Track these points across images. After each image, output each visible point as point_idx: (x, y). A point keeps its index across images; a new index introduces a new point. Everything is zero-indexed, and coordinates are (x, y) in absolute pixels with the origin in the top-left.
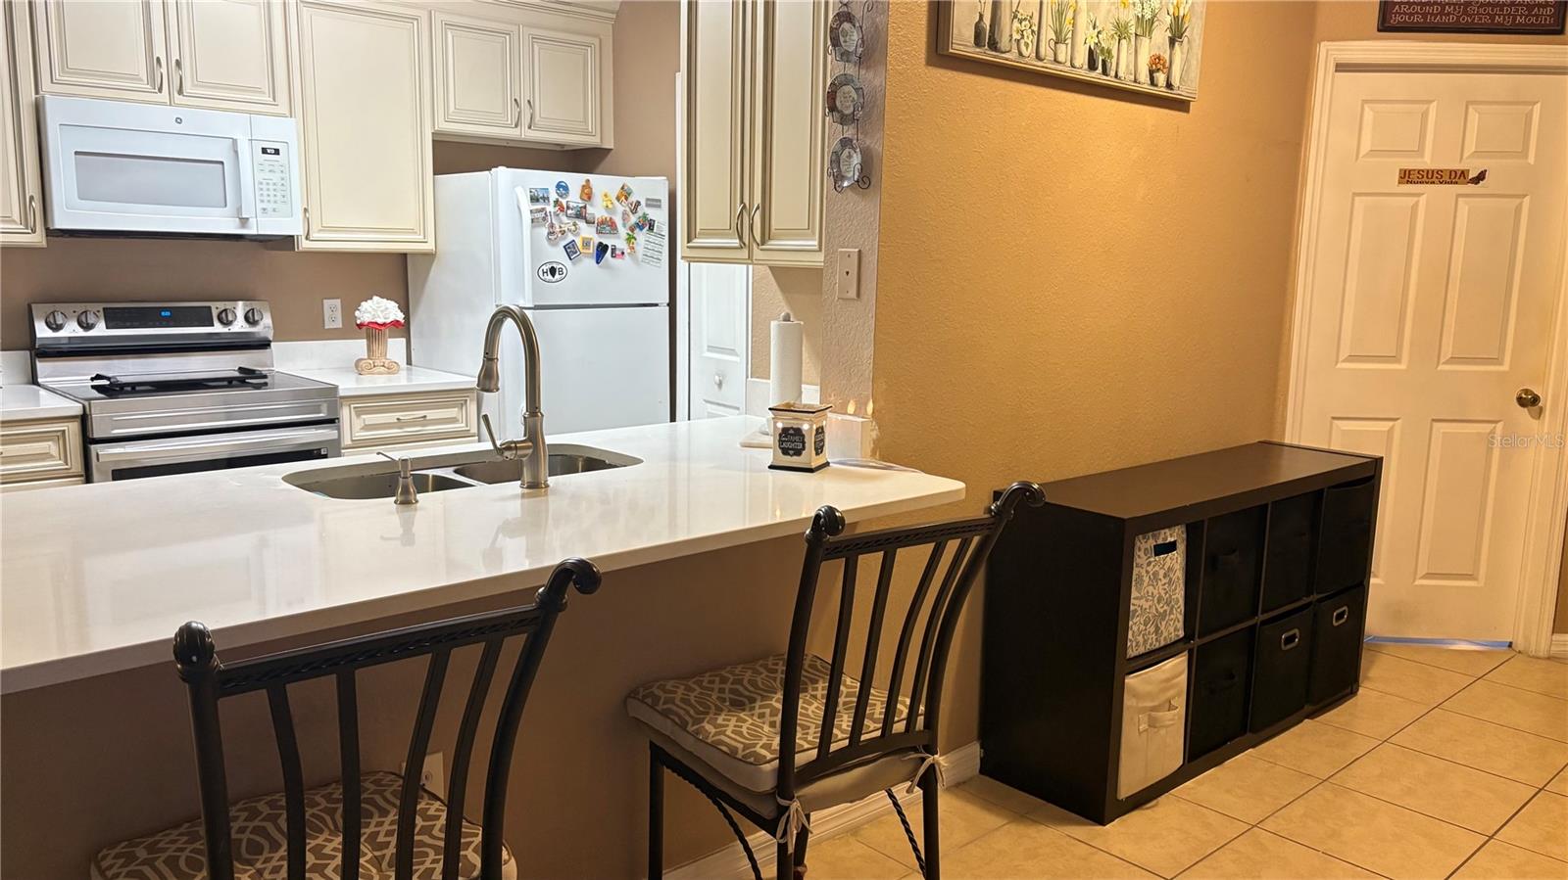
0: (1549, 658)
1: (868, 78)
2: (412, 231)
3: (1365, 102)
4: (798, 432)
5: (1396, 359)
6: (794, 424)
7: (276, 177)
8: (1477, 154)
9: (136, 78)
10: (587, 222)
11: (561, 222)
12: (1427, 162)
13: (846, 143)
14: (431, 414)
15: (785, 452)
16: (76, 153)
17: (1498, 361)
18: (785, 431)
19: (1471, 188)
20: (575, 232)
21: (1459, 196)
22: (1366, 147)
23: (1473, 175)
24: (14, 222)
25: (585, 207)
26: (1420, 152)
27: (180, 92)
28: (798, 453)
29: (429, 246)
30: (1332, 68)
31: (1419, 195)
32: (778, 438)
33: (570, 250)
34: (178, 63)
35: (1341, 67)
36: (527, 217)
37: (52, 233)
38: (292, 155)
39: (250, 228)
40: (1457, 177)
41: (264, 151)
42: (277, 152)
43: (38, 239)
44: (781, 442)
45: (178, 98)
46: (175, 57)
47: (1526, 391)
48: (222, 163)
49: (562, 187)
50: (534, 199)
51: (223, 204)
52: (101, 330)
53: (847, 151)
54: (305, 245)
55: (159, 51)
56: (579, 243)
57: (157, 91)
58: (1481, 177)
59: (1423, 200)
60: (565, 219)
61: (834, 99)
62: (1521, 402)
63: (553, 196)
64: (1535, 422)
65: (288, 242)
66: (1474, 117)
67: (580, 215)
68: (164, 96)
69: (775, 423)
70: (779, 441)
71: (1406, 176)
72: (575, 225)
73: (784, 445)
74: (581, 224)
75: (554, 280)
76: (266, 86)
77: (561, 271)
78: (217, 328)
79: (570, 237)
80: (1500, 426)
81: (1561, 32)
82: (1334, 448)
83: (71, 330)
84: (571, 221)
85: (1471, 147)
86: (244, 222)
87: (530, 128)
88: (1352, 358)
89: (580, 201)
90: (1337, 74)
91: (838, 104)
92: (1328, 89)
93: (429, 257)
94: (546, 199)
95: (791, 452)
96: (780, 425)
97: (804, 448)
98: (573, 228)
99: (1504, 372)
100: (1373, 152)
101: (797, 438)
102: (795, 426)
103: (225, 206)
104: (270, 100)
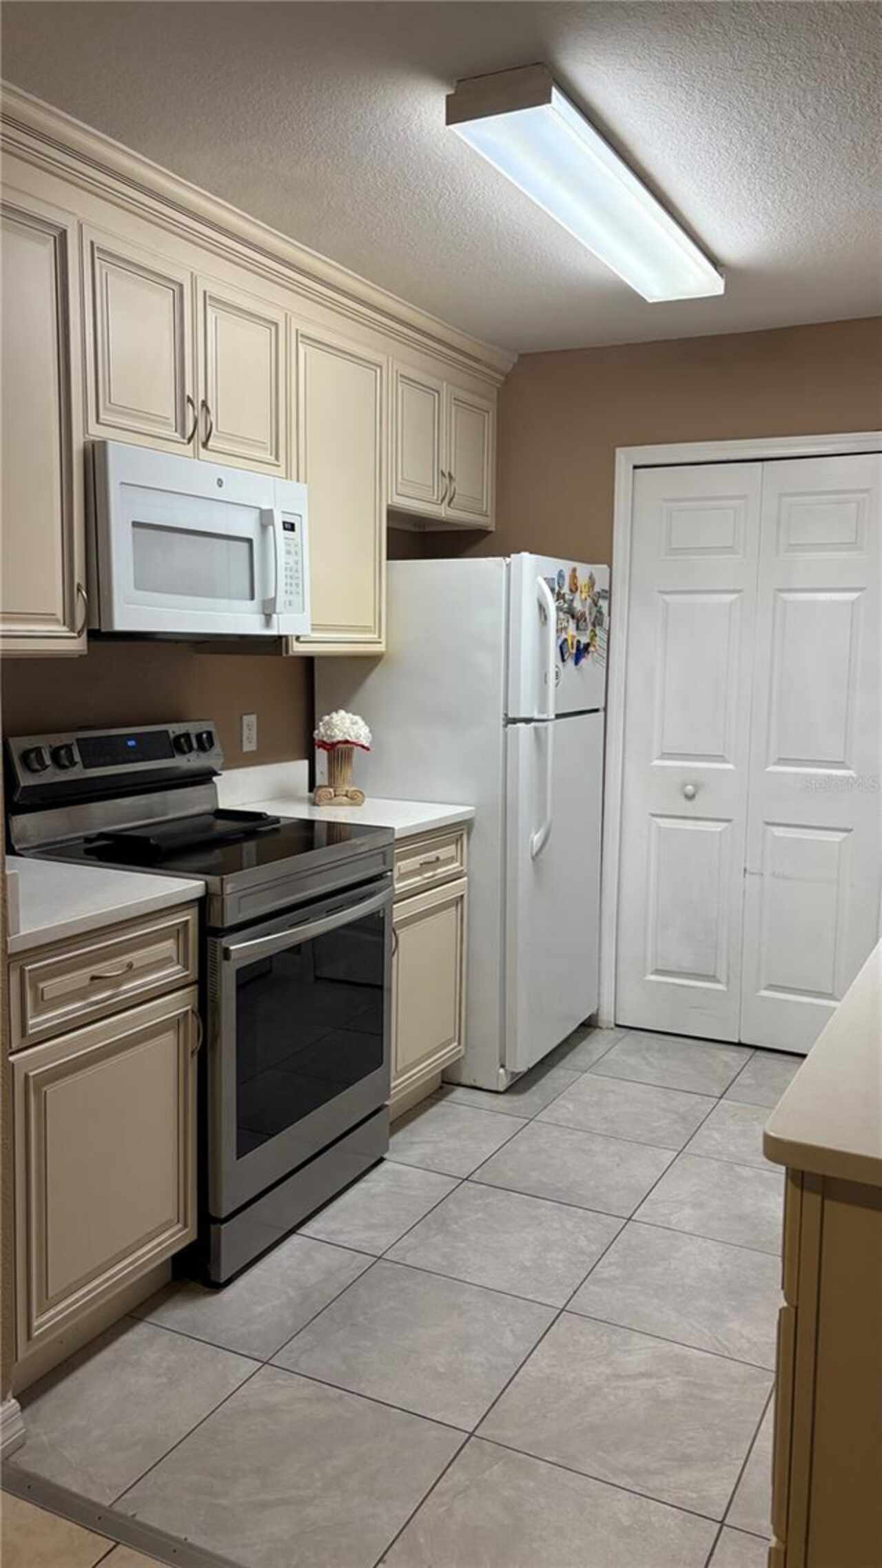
2: (365, 629)
7: (291, 560)
9: (163, 421)
10: (573, 618)
14: (441, 854)
16: (136, 524)
20: (567, 629)
25: (572, 601)
27: (205, 445)
29: (378, 648)
33: (564, 650)
34: (204, 404)
38: (305, 532)
39: (273, 627)
41: (284, 526)
42: (293, 527)
43: (77, 645)
46: (202, 398)
48: (250, 541)
49: (561, 578)
51: (251, 596)
52: (76, 770)
54: (298, 648)
55: (189, 392)
56: (569, 642)
57: (186, 441)
60: (561, 615)
63: (557, 587)
67: (570, 609)
68: (190, 448)
72: (568, 621)
76: (270, 444)
78: (178, 759)
79: (564, 635)
83: (49, 774)
84: (566, 617)
86: (268, 618)
87: (449, 504)
89: (570, 593)
98: (567, 625)
103: (252, 598)
104: (272, 459)
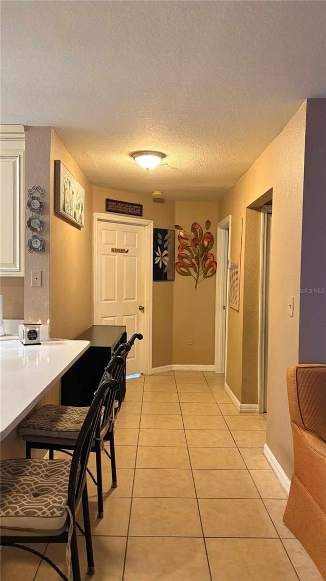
0: (152, 375)
1: (42, 218)
3: (103, 229)
4: (35, 332)
5: (114, 300)
6: (33, 329)
8: (126, 245)
12: (116, 247)
13: (34, 237)
15: (30, 339)
17: (134, 299)
18: (30, 332)
19: (126, 254)
21: (124, 256)
22: (104, 242)
23: (126, 250)
26: (115, 244)
28: (35, 338)
30: (97, 220)
31: (115, 255)
32: (27, 334)
35: (99, 220)
40: (122, 251)
44: (28, 336)
47: (140, 306)
53: (35, 240)
58: (127, 251)
59: (116, 256)
61: (30, 223)
62: (140, 309)
64: (142, 314)
66: (125, 236)
70: (28, 335)
71: (113, 250)
73: (30, 337)
80: (136, 316)
81: (141, 216)
82: (103, 325)
85: (125, 244)
88: (105, 300)
90: (99, 222)
91: (32, 225)
92: (97, 225)
95: (32, 339)
96: (28, 330)
99: (135, 302)
100: (105, 243)
101: (34, 334)
102: (33, 330)
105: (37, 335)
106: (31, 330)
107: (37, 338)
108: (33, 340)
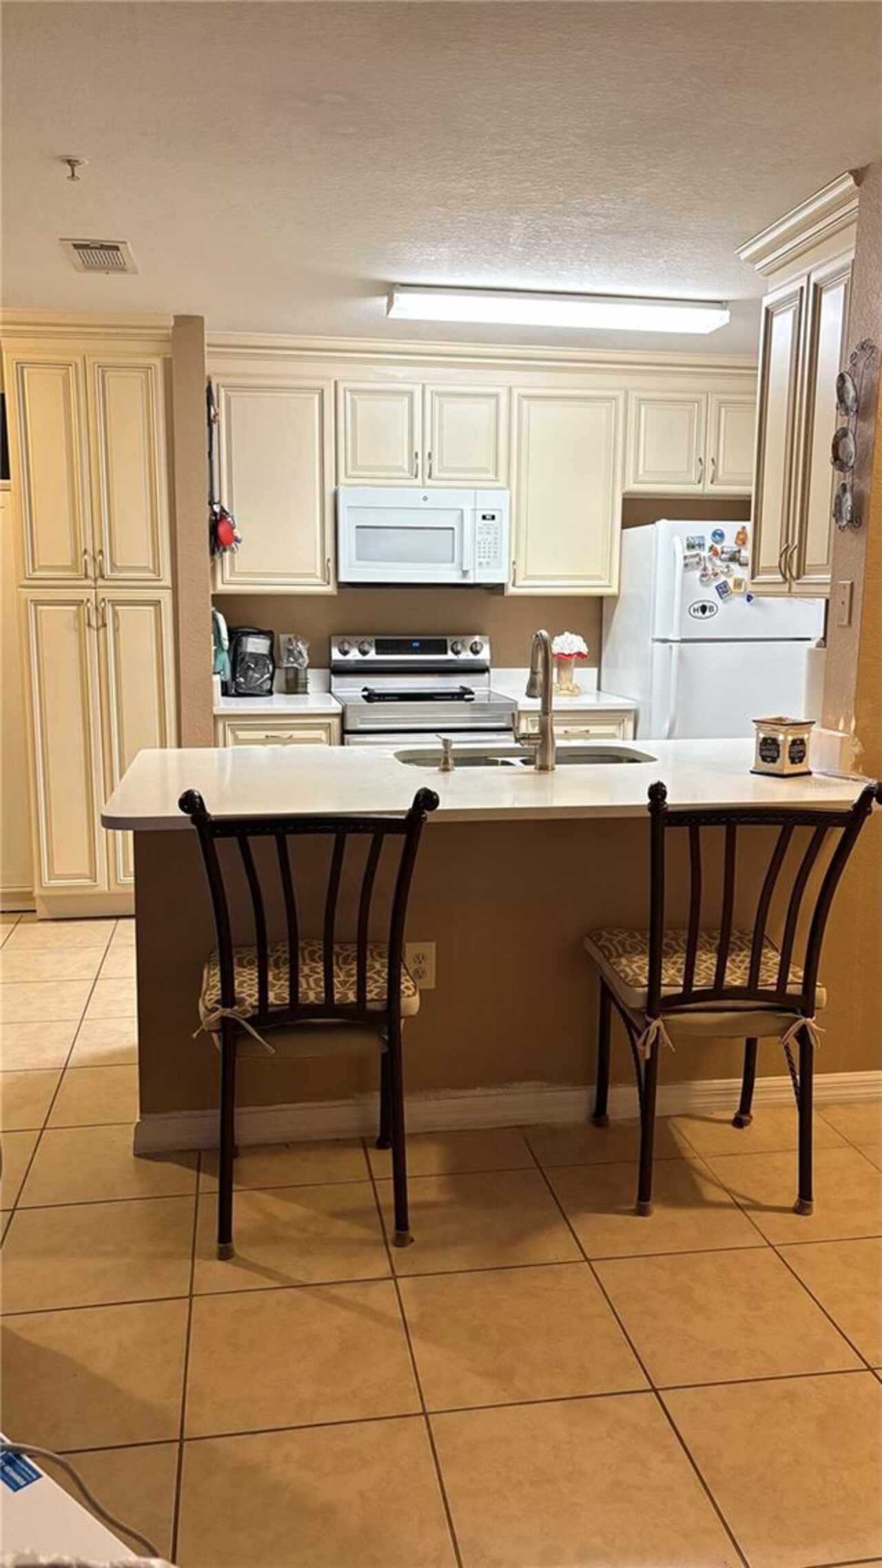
2: (599, 578)
4: (774, 741)
6: (772, 735)
7: (490, 538)
9: (400, 469)
10: (741, 564)
11: (714, 565)
13: (843, 487)
14: (594, 729)
15: (764, 759)
16: (358, 527)
18: (765, 740)
20: (728, 573)
24: (317, 577)
25: (739, 551)
27: (430, 476)
28: (774, 760)
29: (613, 590)
32: (759, 747)
33: (723, 590)
34: (430, 455)
36: (680, 562)
37: (342, 586)
38: (503, 520)
39: (470, 579)
41: (484, 517)
42: (493, 517)
43: (330, 589)
44: (761, 750)
45: (428, 482)
46: (428, 450)
48: (452, 529)
49: (719, 535)
50: (691, 546)
51: (451, 559)
52: (372, 655)
53: (847, 494)
54: (511, 591)
55: (418, 448)
56: (731, 583)
57: (413, 477)
60: (718, 562)
61: (837, 448)
63: (709, 542)
65: (498, 588)
67: (734, 558)
68: (418, 482)
69: (758, 734)
72: (728, 567)
73: (764, 753)
74: (734, 566)
75: (704, 616)
76: (491, 468)
77: (711, 609)
78: (450, 656)
79: (722, 579)
83: (354, 655)
84: (724, 564)
86: (465, 573)
87: (712, 482)
89: (735, 545)
91: (840, 452)
93: (614, 598)
94: (701, 546)
95: (769, 759)
96: (762, 735)
97: (778, 756)
98: (726, 570)
101: (773, 747)
102: (773, 737)
103: (453, 561)
104: (493, 477)
105: (778, 752)
106: (767, 736)
107: (779, 760)
108: (769, 762)
